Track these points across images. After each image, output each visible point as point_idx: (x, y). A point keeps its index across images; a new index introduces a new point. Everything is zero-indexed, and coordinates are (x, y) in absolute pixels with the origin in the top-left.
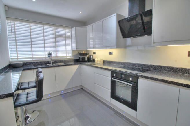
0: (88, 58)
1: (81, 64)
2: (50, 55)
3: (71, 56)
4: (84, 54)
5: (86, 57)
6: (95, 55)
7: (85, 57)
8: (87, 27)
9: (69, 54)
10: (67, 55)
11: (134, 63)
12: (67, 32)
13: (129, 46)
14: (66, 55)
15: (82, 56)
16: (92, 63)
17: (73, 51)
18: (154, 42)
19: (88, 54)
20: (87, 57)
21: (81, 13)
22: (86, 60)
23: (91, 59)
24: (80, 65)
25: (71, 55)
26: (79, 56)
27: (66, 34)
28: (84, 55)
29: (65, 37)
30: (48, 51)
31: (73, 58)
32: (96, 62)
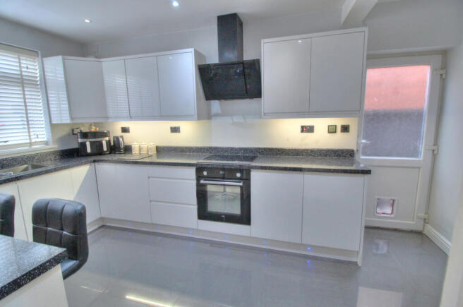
0: (108, 142)
1: (94, 161)
3: (47, 143)
4: (95, 135)
5: (104, 143)
6: (127, 134)
7: (101, 141)
8: (102, 60)
9: (39, 136)
10: (33, 141)
11: (228, 148)
12: (27, 68)
13: (217, 115)
14: (30, 139)
15: (92, 140)
16: (123, 155)
17: (53, 127)
18: (265, 112)
19: (109, 132)
20: (106, 141)
21: (87, 21)
22: (105, 149)
23: (122, 147)
24: (93, 164)
25: (45, 140)
26: (80, 140)
27: (24, 74)
28: (95, 137)
29: (23, 83)
31: (54, 147)
32: (135, 151)
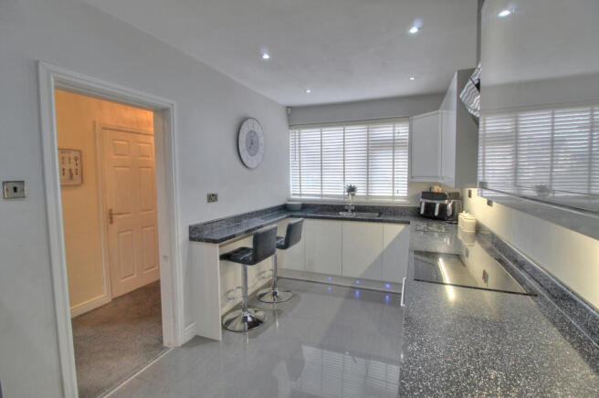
0: (442, 207)
1: (409, 223)
2: (352, 190)
5: (438, 206)
7: (435, 204)
9: (400, 192)
10: (395, 195)
12: (399, 133)
14: (393, 193)
15: (429, 201)
20: (440, 204)
22: (436, 214)
25: (406, 195)
26: (421, 200)
27: (396, 138)
28: (433, 198)
29: (393, 145)
30: (351, 182)
31: (409, 203)
